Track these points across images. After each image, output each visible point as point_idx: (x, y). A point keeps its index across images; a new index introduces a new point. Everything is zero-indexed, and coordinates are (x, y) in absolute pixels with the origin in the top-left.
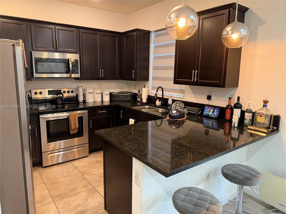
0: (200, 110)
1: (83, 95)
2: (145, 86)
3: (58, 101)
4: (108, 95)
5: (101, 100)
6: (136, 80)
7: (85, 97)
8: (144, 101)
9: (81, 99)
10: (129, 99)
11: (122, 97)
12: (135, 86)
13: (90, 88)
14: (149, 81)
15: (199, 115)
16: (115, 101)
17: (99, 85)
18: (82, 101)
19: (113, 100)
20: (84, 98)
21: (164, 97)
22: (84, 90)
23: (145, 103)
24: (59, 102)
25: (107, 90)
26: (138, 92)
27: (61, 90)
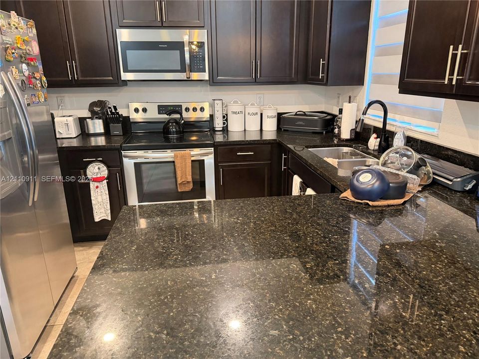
1: (224, 117)
2: (350, 97)
3: (171, 126)
4: (272, 117)
5: (259, 129)
6: (326, 84)
7: (227, 120)
9: (219, 124)
10: (318, 129)
11: (301, 123)
12: (338, 97)
13: (235, 102)
14: (363, 85)
16: (287, 130)
17: (259, 95)
18: (221, 129)
19: (284, 130)
20: (224, 123)
21: (388, 128)
22: (225, 106)
23: (347, 140)
24: (172, 129)
25: (271, 108)
26: (339, 114)
27: (181, 105)
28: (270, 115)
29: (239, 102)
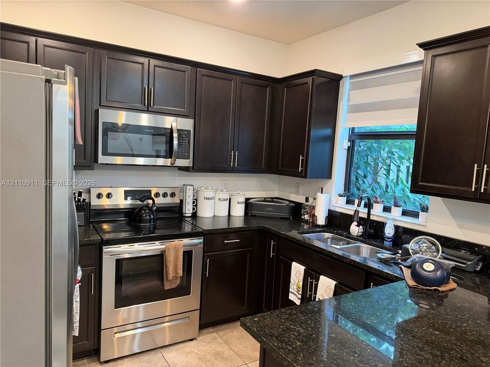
0: (479, 260)
1: (194, 202)
2: (322, 189)
3: (144, 213)
4: (241, 203)
5: (227, 214)
6: (305, 177)
7: (196, 206)
8: (321, 221)
9: (188, 210)
10: (286, 215)
11: (271, 209)
12: (298, 187)
13: (207, 188)
14: (330, 177)
15: (476, 272)
16: (255, 216)
17: (225, 181)
18: (190, 215)
19: (251, 215)
20: (194, 209)
22: (196, 192)
23: (323, 226)
24: (146, 216)
25: (240, 194)
26: (306, 202)
27: (151, 190)
28: (240, 201)
29: (210, 188)
